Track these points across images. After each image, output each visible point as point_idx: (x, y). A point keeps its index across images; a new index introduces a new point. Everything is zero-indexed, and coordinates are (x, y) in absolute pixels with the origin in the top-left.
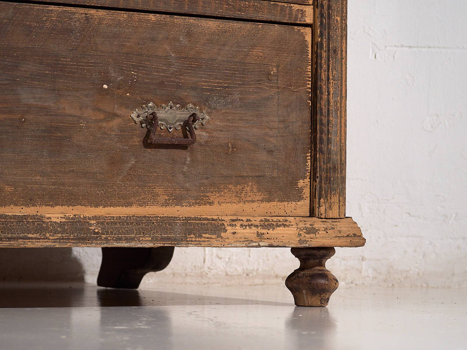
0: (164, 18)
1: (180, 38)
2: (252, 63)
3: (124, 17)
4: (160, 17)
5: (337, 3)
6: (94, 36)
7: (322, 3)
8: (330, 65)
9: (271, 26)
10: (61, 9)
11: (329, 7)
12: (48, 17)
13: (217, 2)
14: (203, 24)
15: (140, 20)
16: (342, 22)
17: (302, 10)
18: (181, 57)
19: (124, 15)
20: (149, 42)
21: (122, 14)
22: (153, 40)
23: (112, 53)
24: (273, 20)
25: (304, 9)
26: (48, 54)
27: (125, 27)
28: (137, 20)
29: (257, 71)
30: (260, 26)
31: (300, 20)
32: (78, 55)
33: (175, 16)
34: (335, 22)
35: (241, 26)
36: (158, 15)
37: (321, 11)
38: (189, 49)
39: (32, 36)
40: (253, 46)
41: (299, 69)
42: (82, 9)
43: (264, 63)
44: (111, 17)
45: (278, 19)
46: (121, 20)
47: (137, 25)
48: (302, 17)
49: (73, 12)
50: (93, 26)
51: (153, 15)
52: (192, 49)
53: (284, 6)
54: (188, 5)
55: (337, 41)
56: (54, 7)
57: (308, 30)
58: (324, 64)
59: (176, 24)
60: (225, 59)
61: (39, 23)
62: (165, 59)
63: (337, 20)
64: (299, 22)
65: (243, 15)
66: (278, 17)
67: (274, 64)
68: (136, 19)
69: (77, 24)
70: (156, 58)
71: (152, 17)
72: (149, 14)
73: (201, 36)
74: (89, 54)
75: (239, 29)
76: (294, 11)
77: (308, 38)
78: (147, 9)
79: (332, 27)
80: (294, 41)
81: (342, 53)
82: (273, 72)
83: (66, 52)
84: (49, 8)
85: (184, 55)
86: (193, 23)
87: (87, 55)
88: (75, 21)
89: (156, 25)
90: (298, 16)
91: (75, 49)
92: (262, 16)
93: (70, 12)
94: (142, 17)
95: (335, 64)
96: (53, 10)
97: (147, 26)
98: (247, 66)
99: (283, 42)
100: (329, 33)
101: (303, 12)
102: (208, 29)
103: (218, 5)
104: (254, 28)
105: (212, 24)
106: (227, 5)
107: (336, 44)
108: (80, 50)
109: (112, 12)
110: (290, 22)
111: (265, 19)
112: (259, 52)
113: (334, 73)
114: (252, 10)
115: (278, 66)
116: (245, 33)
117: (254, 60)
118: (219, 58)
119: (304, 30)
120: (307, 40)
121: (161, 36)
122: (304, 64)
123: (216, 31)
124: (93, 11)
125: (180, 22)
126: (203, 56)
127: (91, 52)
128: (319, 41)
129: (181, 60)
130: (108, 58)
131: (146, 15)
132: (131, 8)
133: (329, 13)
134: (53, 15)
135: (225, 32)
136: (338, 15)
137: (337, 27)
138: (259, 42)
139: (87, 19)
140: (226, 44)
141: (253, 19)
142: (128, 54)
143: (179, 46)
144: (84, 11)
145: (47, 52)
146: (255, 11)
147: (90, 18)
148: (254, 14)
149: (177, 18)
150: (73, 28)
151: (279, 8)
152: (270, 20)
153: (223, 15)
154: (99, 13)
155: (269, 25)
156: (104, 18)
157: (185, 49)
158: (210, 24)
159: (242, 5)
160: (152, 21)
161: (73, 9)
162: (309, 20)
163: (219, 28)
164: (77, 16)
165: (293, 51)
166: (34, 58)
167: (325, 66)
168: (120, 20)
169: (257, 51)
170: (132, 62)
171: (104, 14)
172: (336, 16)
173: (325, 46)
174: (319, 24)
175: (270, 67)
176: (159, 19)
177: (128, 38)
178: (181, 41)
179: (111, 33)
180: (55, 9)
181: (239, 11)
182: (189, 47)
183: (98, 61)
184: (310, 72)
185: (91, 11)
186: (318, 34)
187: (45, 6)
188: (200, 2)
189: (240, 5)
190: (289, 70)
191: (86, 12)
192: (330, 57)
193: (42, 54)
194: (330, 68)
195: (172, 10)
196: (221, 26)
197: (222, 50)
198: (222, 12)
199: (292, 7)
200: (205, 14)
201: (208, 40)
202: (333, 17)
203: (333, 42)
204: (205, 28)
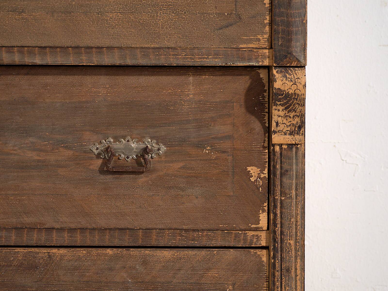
0: (120, 252)
1: (136, 267)
2: (208, 283)
3: (83, 253)
4: (116, 251)
5: (290, 229)
6: (56, 270)
7: (274, 230)
8: (283, 282)
9: (227, 251)
10: (26, 250)
11: (282, 233)
12: (15, 257)
13: (170, 234)
14: (158, 254)
15: (98, 255)
16: (296, 244)
17: (257, 235)
18: (138, 281)
19: (83, 252)
20: (107, 272)
21: (81, 250)
22: (111, 269)
23: (73, 282)
24: (226, 245)
25: (259, 234)
26: (16, 285)
27: (85, 261)
28: (96, 255)
29: (213, 289)
30: (215, 252)
31: (255, 244)
32: (42, 285)
33: (131, 249)
34: (288, 245)
35: (196, 253)
36: (115, 249)
37: (274, 236)
38: (145, 275)
39: (2, 273)
40: (208, 269)
41: (255, 285)
42: (44, 249)
43: (220, 282)
44: (72, 253)
45: (232, 244)
46: (81, 255)
47: (95, 259)
48: (257, 241)
49: (36, 252)
50: (55, 262)
51: (110, 250)
52: (148, 274)
53: (238, 233)
54: (142, 239)
55: (290, 262)
56: (20, 249)
57: (264, 252)
58: (276, 281)
59: (132, 255)
60: (181, 281)
61: (7, 262)
62: (123, 284)
63: (289, 243)
64: (254, 246)
65: (196, 244)
66: (233, 243)
67: (230, 283)
68: (94, 254)
69: (41, 261)
70: (114, 284)
71: (109, 251)
72: (106, 249)
73: (157, 264)
74: (52, 284)
75: (193, 256)
76: (249, 236)
77: (264, 259)
78: (103, 245)
79: (285, 250)
80: (251, 262)
81: (296, 271)
82: (228, 289)
83: (32, 283)
84: (15, 250)
85: (141, 280)
86: (148, 254)
87: (51, 285)
88: (39, 259)
89: (113, 257)
90: (253, 240)
91: (40, 281)
92: (215, 243)
93: (34, 252)
94: (100, 252)
95: (288, 281)
96: (19, 252)
97: (105, 259)
98: (202, 286)
99: (238, 264)
100: (281, 255)
101: (258, 237)
102: (163, 257)
103: (171, 237)
104: (209, 254)
105: (167, 254)
106: (180, 236)
107: (289, 264)
108: (44, 281)
109: (72, 250)
110: (244, 246)
111: (218, 245)
112: (215, 273)
113: (287, 288)
114: (205, 239)
115: (234, 284)
116: (200, 259)
117: (209, 280)
118: (175, 281)
119: (261, 253)
120: (264, 261)
121: (118, 266)
122: (261, 281)
123: (171, 259)
124: (55, 250)
125: (136, 254)
126: (158, 280)
127: (54, 282)
128: (273, 262)
129: (138, 284)
130: (70, 286)
131: (104, 250)
132: (88, 245)
133: (281, 237)
134: (19, 255)
135: (180, 259)
136: (291, 239)
137: (290, 249)
138: (214, 265)
139: (50, 256)
140: (181, 269)
141: (206, 246)
142: (88, 282)
143: (135, 273)
144: (47, 251)
145: (15, 284)
146: (208, 240)
147: (52, 256)
148: (207, 242)
149: (133, 251)
150: (38, 264)
151: (233, 235)
152: (224, 246)
153: (176, 245)
154: (61, 251)
155: (225, 250)
156: (65, 255)
157: (142, 275)
158: (165, 253)
159: (195, 235)
160: (110, 254)
161: (37, 250)
162: (263, 244)
163: (174, 256)
164: (40, 255)
165: (250, 271)
166: (4, 289)
167: (277, 284)
168: (79, 256)
169: (213, 273)
170: (91, 288)
171: (65, 252)
172: (288, 240)
173: (277, 266)
174: (273, 247)
175: (226, 285)
176: (116, 253)
177: (88, 269)
178: (137, 269)
179: (71, 266)
180: (21, 250)
181: (193, 240)
182: (145, 273)
183: (61, 289)
184: (268, 287)
185: (53, 250)
186: (272, 256)
187: (12, 249)
188: (153, 236)
189: (193, 235)
190: (245, 287)
191: (49, 251)
192: (283, 275)
193: (11, 286)
194: (283, 285)
195: (126, 244)
196: (176, 255)
197: (177, 274)
198: (175, 243)
199: (247, 233)
200: (158, 246)
201: (164, 266)
202: (285, 241)
203: (286, 263)
204: (160, 257)
